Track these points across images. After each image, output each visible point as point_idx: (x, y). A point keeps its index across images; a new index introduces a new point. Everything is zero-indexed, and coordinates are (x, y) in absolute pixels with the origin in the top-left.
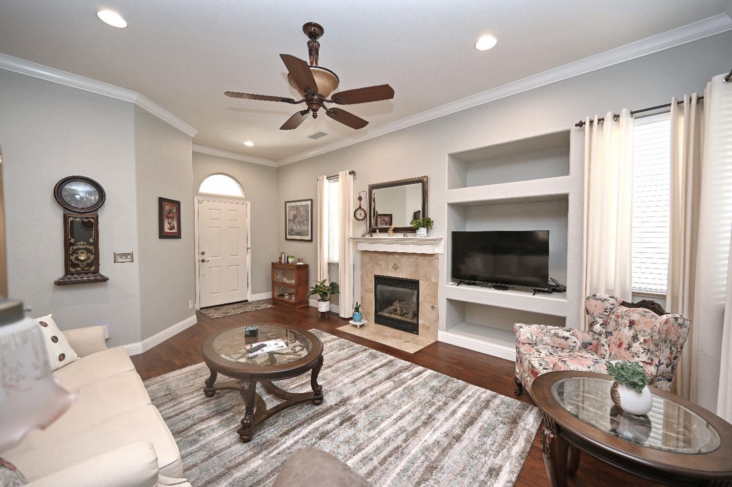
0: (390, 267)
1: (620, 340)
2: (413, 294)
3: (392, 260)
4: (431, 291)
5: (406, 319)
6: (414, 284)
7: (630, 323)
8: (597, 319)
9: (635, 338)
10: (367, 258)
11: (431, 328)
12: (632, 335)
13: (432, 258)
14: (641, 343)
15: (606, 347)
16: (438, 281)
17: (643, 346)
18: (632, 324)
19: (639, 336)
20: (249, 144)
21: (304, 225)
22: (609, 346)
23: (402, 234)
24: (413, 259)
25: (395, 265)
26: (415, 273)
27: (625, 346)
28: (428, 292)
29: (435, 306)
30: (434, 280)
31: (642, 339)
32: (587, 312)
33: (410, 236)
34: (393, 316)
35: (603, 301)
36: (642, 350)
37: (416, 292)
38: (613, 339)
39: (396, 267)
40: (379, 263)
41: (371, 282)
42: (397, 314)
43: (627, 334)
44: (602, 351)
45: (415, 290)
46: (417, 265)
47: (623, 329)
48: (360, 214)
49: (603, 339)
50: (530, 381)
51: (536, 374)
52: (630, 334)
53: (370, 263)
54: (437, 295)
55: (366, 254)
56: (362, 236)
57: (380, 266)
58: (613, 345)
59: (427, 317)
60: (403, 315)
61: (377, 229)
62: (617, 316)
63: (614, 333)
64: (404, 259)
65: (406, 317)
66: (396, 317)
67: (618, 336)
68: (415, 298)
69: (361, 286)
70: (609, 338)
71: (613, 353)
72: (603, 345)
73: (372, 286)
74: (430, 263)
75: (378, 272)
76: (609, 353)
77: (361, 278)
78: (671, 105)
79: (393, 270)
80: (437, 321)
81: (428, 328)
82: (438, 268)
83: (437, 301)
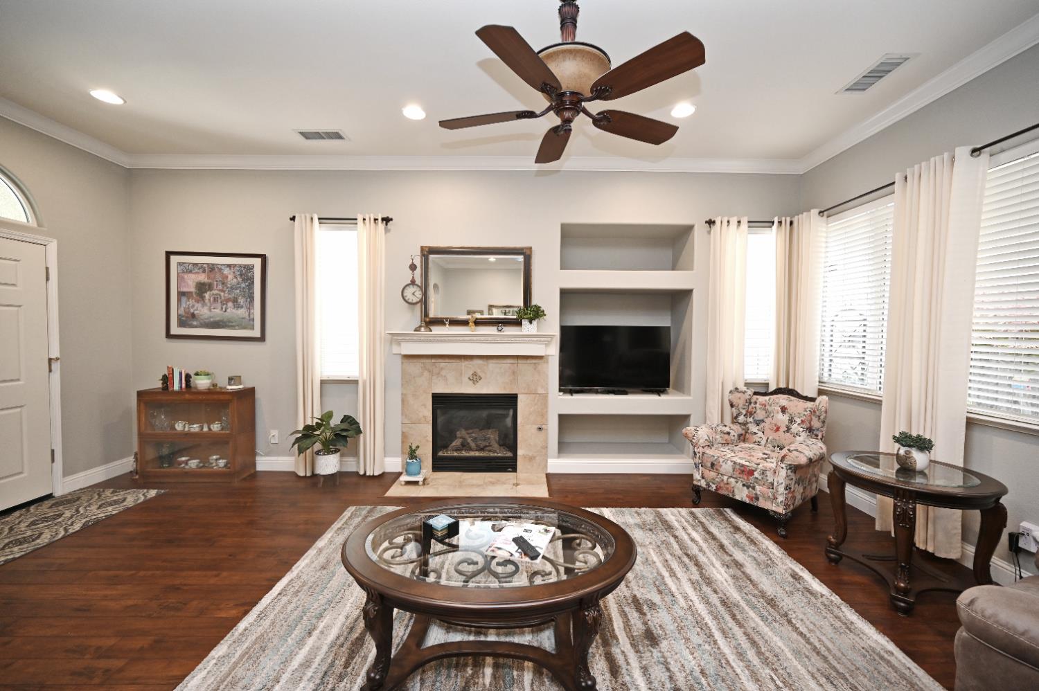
0: (466, 379)
1: (776, 425)
2: (506, 416)
3: (468, 368)
4: (536, 407)
5: (492, 454)
6: (510, 401)
7: (782, 408)
8: (741, 410)
9: (791, 421)
10: (415, 367)
11: (537, 458)
12: (788, 418)
13: (540, 361)
14: (799, 424)
15: (760, 434)
16: (548, 392)
17: (801, 426)
18: (784, 410)
19: (795, 418)
20: (106, 96)
21: (238, 306)
22: (763, 432)
23: (495, 328)
24: (506, 365)
25: (475, 374)
26: (511, 384)
27: (783, 428)
28: (532, 409)
29: (543, 426)
30: (541, 391)
31: (799, 421)
32: (732, 406)
33: (510, 331)
34: (465, 454)
35: (744, 393)
36: (801, 430)
37: (511, 412)
38: (766, 425)
39: (475, 378)
40: (443, 373)
41: (424, 405)
42: (471, 450)
43: (782, 419)
44: (756, 438)
45: (509, 409)
46: (514, 373)
47: (775, 415)
48: (413, 294)
49: (753, 428)
50: (737, 482)
51: (751, 472)
52: (785, 418)
53: (423, 375)
54: (547, 412)
55: (415, 360)
56: (415, 331)
57: (445, 379)
58: (769, 430)
59: (530, 445)
60: (482, 449)
61: (447, 319)
62: (763, 405)
63: (766, 420)
64: (492, 365)
65: (490, 451)
66: (472, 454)
67: (773, 422)
68: (509, 421)
69: (402, 414)
70: (762, 425)
71: (771, 438)
72: (755, 433)
73: (428, 413)
74: (535, 369)
75: (441, 389)
76: (765, 439)
77: (403, 401)
78: (773, 222)
79: (471, 382)
80: (546, 448)
81: (531, 459)
82: (547, 376)
83: (547, 420)
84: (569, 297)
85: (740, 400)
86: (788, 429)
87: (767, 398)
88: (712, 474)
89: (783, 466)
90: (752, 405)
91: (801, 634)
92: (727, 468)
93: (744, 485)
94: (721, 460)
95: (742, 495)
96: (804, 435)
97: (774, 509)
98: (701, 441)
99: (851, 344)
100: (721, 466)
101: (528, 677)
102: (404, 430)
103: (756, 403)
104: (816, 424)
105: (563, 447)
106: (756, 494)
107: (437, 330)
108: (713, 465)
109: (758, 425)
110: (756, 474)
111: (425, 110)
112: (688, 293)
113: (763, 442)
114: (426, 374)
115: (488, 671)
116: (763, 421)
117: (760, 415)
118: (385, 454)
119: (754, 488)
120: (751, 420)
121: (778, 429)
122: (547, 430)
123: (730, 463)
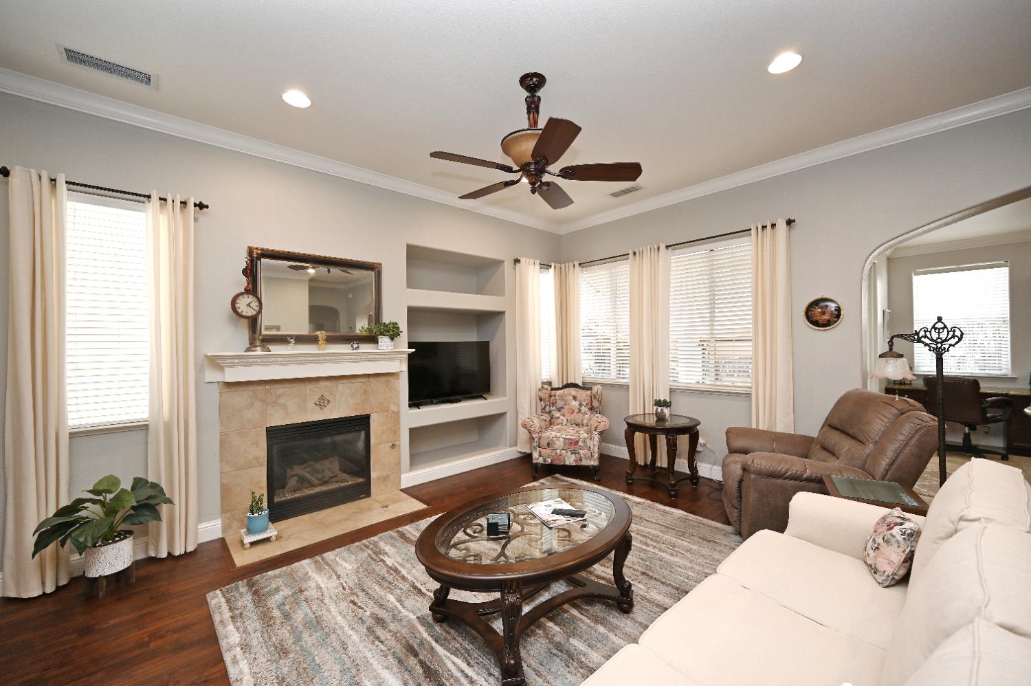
0: (311, 405)
1: (571, 409)
2: (359, 438)
3: (313, 392)
4: (388, 425)
5: (340, 485)
6: (362, 422)
7: (573, 397)
8: (547, 402)
11: (392, 476)
12: (578, 403)
16: (399, 409)
17: (587, 407)
18: (575, 398)
22: (564, 416)
24: (357, 384)
25: (322, 397)
26: (363, 404)
27: (576, 411)
28: (384, 428)
29: (396, 443)
30: (393, 408)
31: (585, 404)
32: (540, 399)
34: (308, 492)
35: (546, 390)
36: (588, 409)
37: (363, 434)
38: (565, 410)
39: (322, 403)
40: (282, 401)
41: (256, 444)
42: (312, 486)
43: (575, 404)
44: (559, 421)
45: (360, 431)
46: (365, 392)
47: (570, 402)
48: (249, 305)
49: (557, 414)
50: (567, 452)
51: (576, 442)
53: (252, 405)
54: (399, 428)
55: (241, 389)
56: (245, 351)
57: (284, 407)
58: (567, 414)
59: (384, 465)
60: (325, 483)
61: (291, 336)
62: (560, 396)
63: (564, 407)
64: (342, 387)
65: (337, 482)
66: (317, 490)
67: (569, 407)
68: (361, 445)
69: (221, 461)
70: (562, 411)
71: (569, 419)
72: (558, 417)
73: (261, 452)
74: (387, 387)
75: (278, 420)
76: (565, 420)
77: (222, 443)
78: (551, 266)
79: (318, 408)
80: (399, 464)
81: (385, 479)
82: (399, 392)
83: (399, 436)
84: (416, 315)
85: (544, 394)
86: (580, 410)
87: (562, 391)
88: (548, 451)
89: (596, 433)
90: (553, 398)
91: (655, 523)
92: (559, 444)
93: (572, 453)
94: (555, 439)
95: (570, 460)
96: (589, 413)
97: (592, 464)
98: (537, 429)
99: (589, 351)
100: (555, 443)
101: (575, 612)
102: (225, 481)
103: (555, 396)
104: (596, 404)
105: (416, 459)
106: (580, 457)
107: (276, 349)
108: (548, 444)
109: (559, 411)
110: (580, 444)
111: (310, 97)
112: (500, 314)
113: (564, 423)
114: (257, 404)
115: (551, 624)
116: (562, 408)
117: (560, 404)
118: (200, 519)
119: (579, 453)
120: (554, 408)
121: (573, 412)
122: (400, 446)
123: (561, 440)
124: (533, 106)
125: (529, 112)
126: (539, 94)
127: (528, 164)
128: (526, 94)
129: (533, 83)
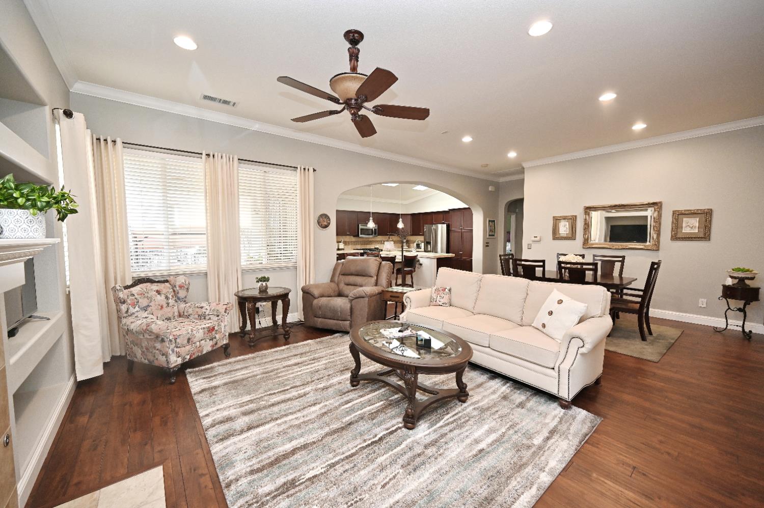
7: (157, 292)
9: (167, 298)
14: (172, 299)
15: (151, 316)
18: (159, 293)
27: (165, 305)
36: (174, 301)
38: (153, 307)
43: (161, 299)
47: (155, 298)
51: (213, 329)
52: (163, 297)
58: (156, 311)
62: (141, 294)
63: (150, 304)
67: (157, 303)
70: (149, 309)
71: (159, 316)
86: (168, 305)
96: (177, 305)
110: (216, 328)
116: (148, 306)
117: (144, 302)
119: (215, 338)
120: (138, 309)
121: (161, 307)
123: (201, 331)
124: (354, 56)
125: (350, 60)
126: (359, 46)
127: (350, 99)
128: (348, 45)
129: (354, 38)
